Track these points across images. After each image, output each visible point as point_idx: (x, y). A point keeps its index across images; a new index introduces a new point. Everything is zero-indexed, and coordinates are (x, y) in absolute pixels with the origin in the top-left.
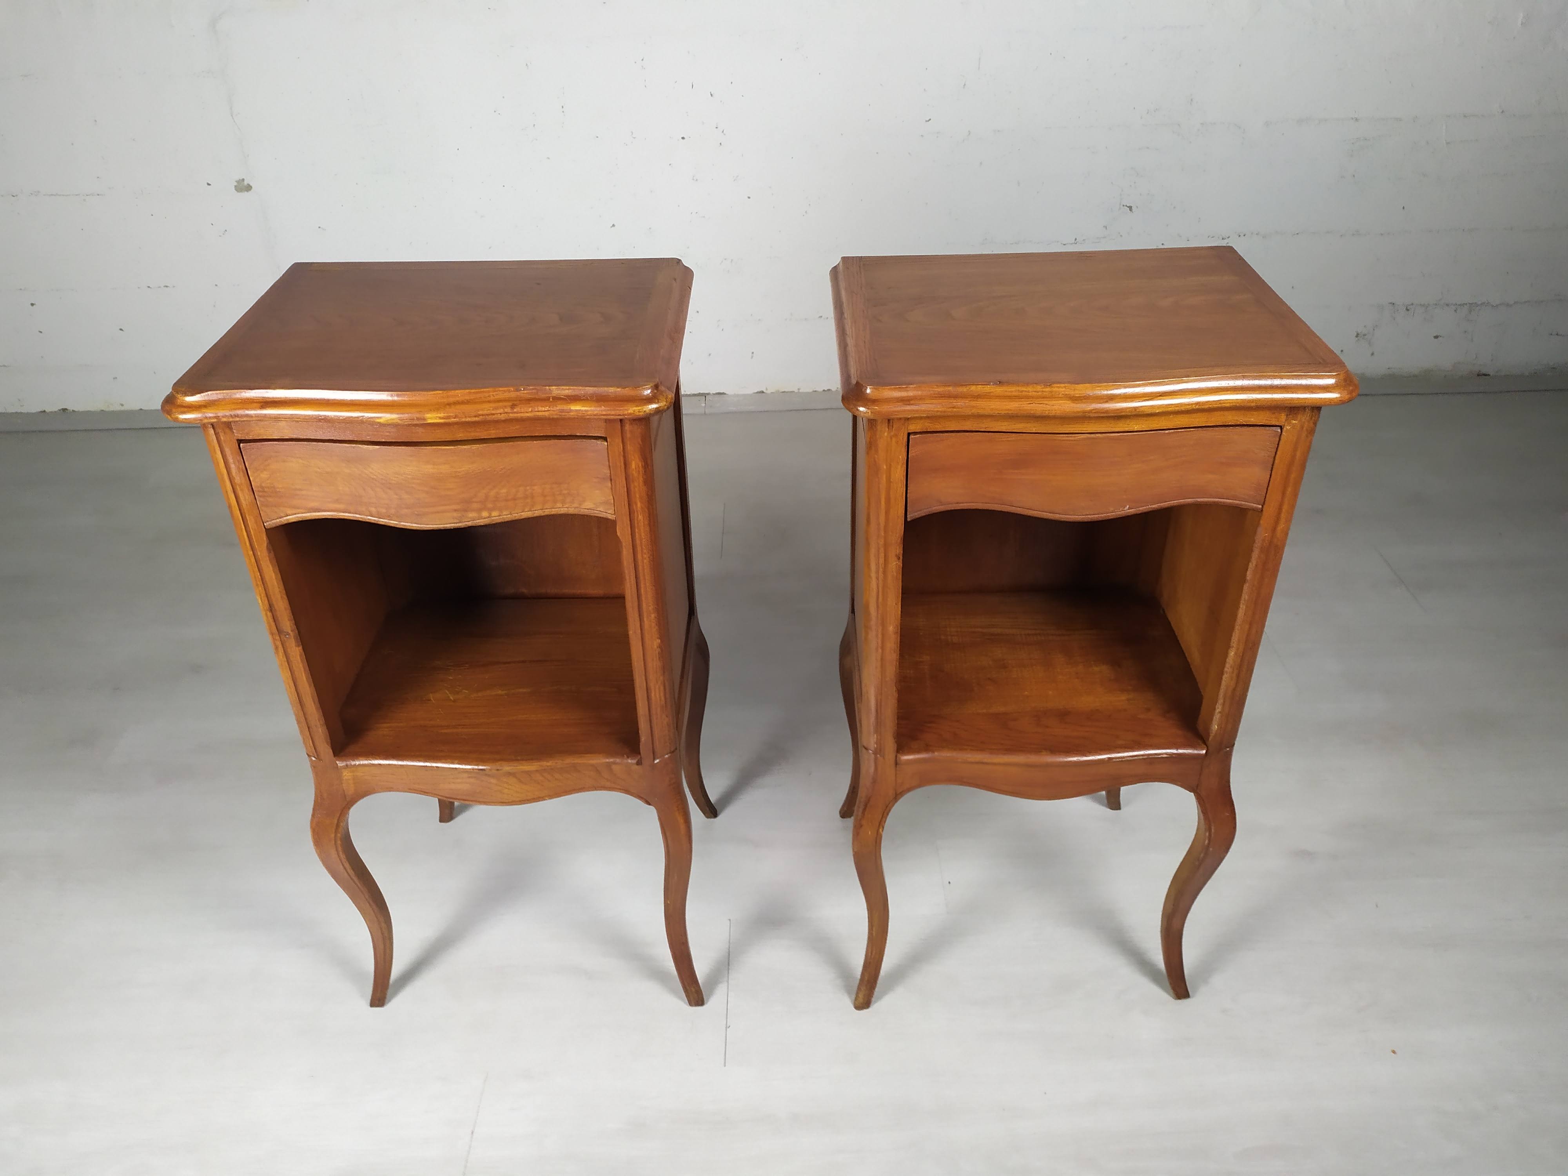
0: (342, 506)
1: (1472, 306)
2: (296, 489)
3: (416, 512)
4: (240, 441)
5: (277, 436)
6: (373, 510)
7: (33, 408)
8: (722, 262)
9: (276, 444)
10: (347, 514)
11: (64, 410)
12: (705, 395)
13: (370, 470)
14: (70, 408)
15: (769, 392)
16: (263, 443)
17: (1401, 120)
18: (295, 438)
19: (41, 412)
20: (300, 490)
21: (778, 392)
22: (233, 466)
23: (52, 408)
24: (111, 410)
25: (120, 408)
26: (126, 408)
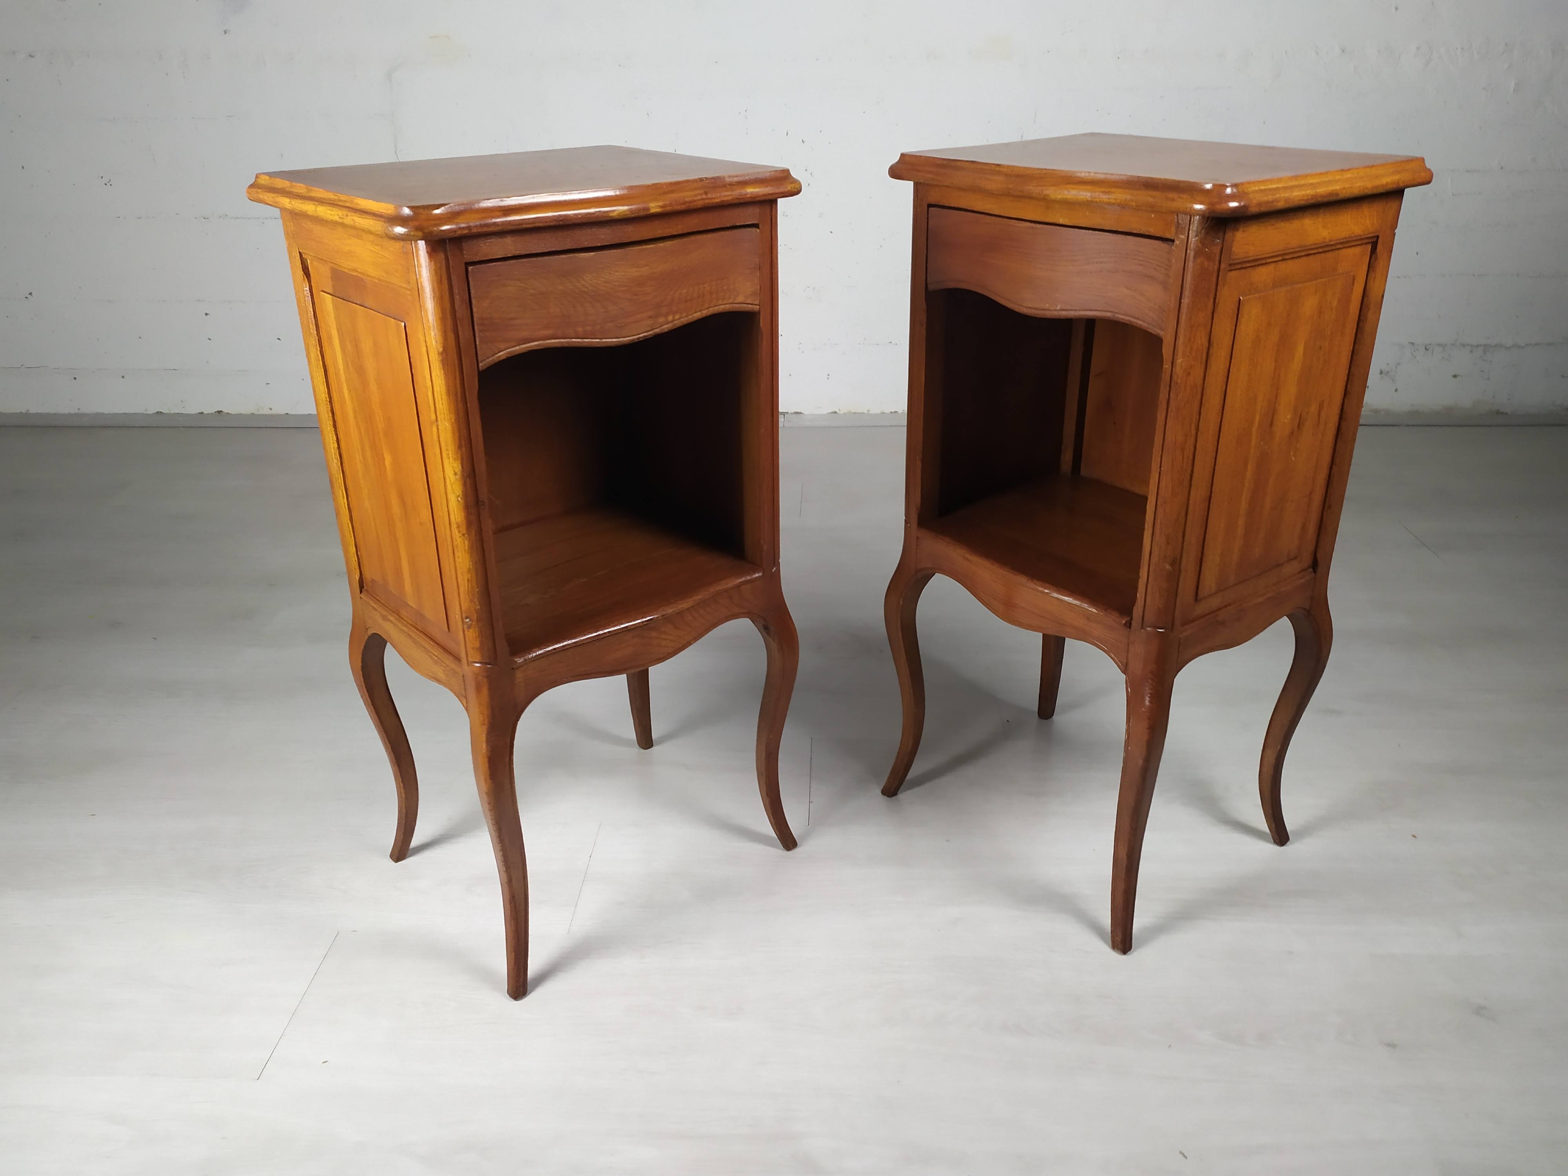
0: (549, 332)
1: (1486, 348)
2: (511, 319)
3: (618, 325)
4: (468, 264)
5: (501, 255)
6: (580, 329)
7: (193, 410)
8: (805, 289)
9: (500, 265)
10: (553, 341)
11: (220, 412)
13: (583, 282)
14: (225, 411)
15: (841, 412)
16: (488, 265)
18: (517, 255)
19: (200, 413)
20: (515, 319)
21: (850, 412)
22: (457, 297)
23: (209, 410)
24: (260, 413)
25: (269, 412)
26: (273, 412)
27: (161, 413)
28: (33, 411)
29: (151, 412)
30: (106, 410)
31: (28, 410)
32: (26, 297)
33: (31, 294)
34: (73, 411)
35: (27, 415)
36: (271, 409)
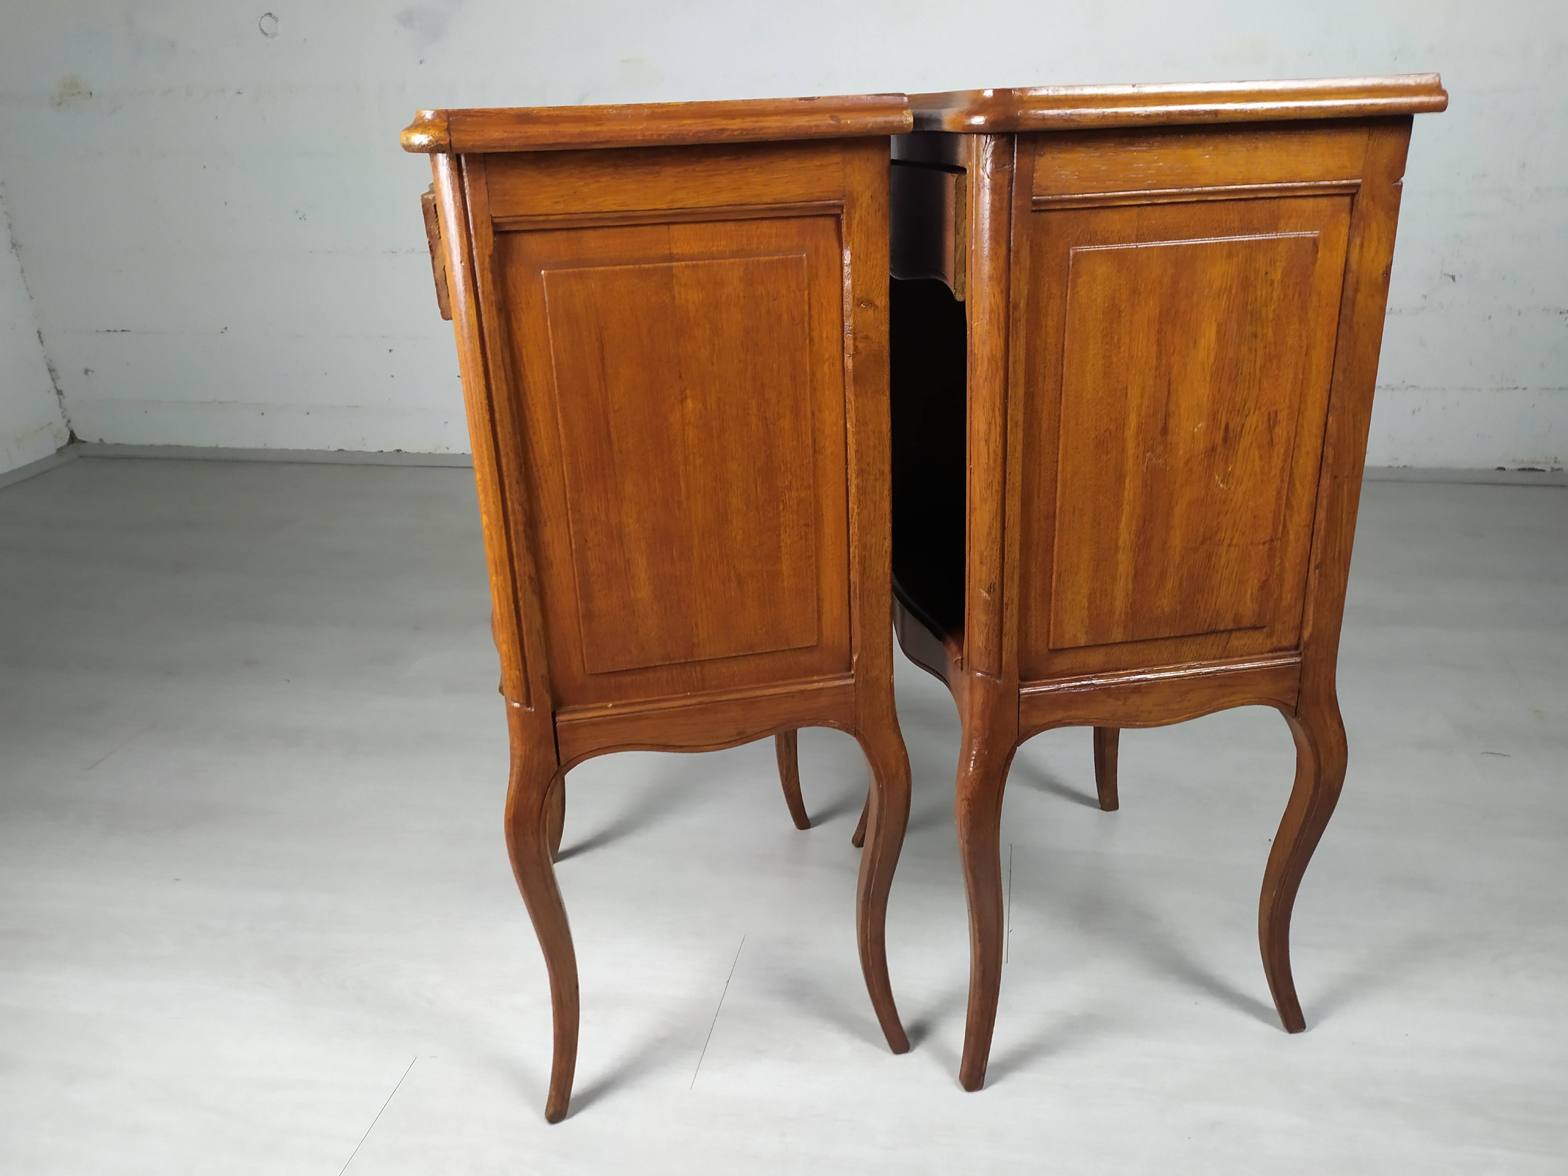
7: (372, 447)
11: (399, 451)
14: (404, 450)
19: (380, 452)
23: (389, 447)
24: (438, 452)
25: (445, 451)
26: (451, 451)
27: (342, 450)
28: (222, 445)
29: (333, 449)
30: (290, 446)
31: (217, 445)
32: (222, 332)
33: (226, 328)
34: (260, 446)
35: (216, 449)
36: (448, 449)
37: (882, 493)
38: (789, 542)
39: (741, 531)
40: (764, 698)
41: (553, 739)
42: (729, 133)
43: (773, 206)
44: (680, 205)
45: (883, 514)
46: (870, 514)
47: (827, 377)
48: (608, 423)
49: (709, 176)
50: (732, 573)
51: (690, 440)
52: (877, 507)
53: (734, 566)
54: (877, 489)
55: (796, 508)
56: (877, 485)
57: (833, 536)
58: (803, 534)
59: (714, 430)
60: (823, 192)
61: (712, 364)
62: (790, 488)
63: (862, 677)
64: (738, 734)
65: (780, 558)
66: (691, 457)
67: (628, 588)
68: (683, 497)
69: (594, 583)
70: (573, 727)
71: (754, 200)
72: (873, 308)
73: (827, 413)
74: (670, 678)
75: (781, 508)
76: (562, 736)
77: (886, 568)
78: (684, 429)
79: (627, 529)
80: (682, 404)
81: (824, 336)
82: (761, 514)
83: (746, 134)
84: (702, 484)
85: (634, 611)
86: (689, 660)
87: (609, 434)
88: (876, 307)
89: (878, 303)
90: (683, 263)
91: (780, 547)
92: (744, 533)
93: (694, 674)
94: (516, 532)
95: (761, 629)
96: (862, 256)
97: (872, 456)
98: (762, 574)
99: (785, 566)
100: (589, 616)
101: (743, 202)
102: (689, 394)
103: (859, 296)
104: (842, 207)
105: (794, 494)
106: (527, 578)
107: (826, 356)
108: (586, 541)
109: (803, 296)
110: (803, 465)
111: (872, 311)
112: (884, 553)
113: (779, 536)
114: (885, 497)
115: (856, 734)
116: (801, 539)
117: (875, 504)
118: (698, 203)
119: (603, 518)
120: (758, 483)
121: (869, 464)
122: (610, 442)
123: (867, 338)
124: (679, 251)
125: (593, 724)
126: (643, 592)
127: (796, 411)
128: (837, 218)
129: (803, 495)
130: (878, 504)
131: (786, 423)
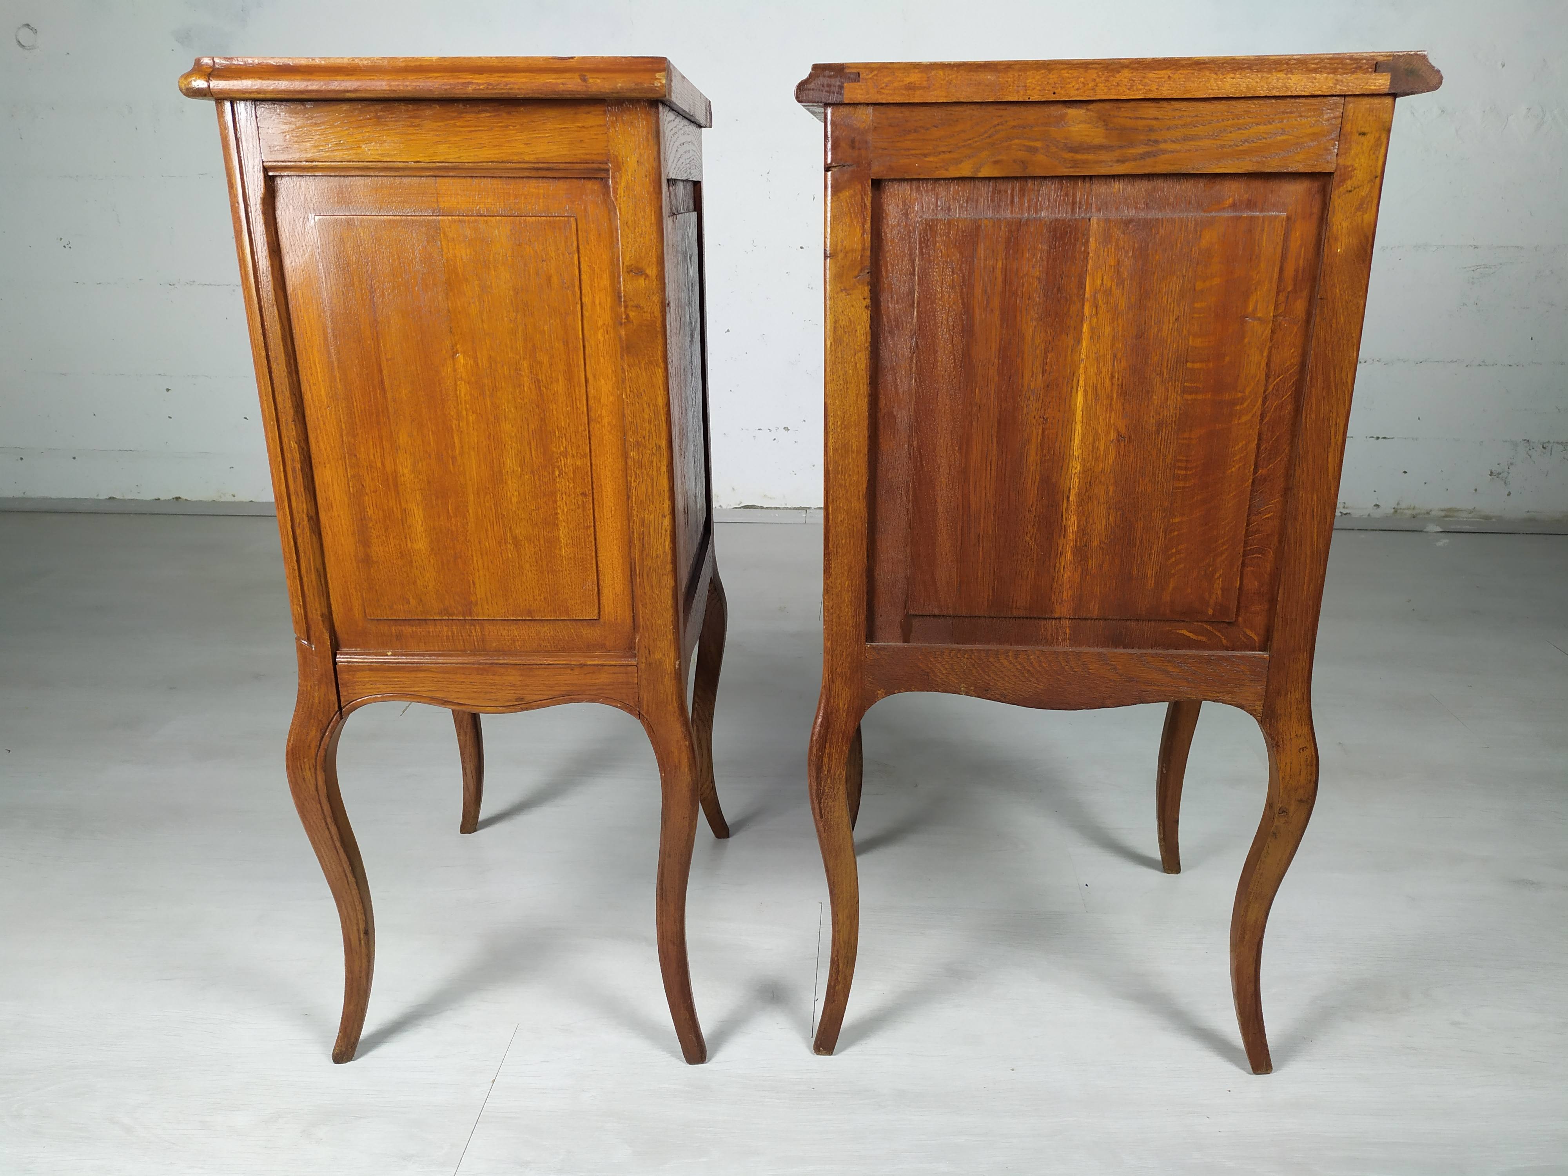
7: (149, 495)
12: (805, 509)
17: (1522, 248)
19: (156, 499)
24: (222, 499)
25: (232, 499)
27: (114, 498)
29: (103, 497)
30: (53, 494)
34: (18, 494)
36: (234, 496)
37: (659, 469)
38: (566, 510)
39: (516, 493)
40: (543, 666)
41: (334, 679)
42: (474, 87)
43: (536, 165)
44: (442, 159)
45: (662, 491)
46: (647, 490)
47: (602, 344)
48: (380, 371)
49: (471, 131)
50: (509, 535)
51: (463, 395)
52: (655, 484)
53: (510, 528)
54: (655, 464)
55: (572, 475)
56: (654, 460)
57: (613, 508)
58: (580, 503)
59: (487, 387)
60: (587, 154)
61: (482, 321)
62: (565, 454)
63: (644, 658)
64: (517, 700)
65: (558, 525)
66: (464, 413)
67: (406, 538)
68: (457, 452)
69: (371, 528)
70: (352, 668)
71: (515, 158)
72: (644, 276)
73: (603, 382)
74: (450, 634)
75: (557, 473)
76: (343, 677)
77: (667, 547)
78: (456, 384)
79: (402, 478)
80: (453, 359)
81: (597, 302)
82: (536, 478)
83: (491, 89)
84: (476, 441)
85: (411, 562)
86: (467, 618)
87: (382, 382)
88: (647, 276)
89: (648, 271)
90: (450, 218)
91: (557, 514)
92: (519, 494)
93: (474, 634)
94: (294, 470)
95: (540, 595)
96: (630, 222)
97: (647, 429)
98: (539, 540)
99: (563, 534)
100: (367, 561)
101: (505, 159)
102: (460, 350)
103: (629, 264)
104: (607, 170)
105: (570, 461)
106: (305, 516)
107: (600, 323)
108: (363, 486)
109: (572, 258)
110: (578, 432)
111: (643, 279)
112: (663, 532)
113: (555, 502)
114: (662, 473)
115: (640, 716)
116: (579, 508)
117: (653, 479)
118: (460, 157)
119: (379, 465)
120: (533, 447)
121: (644, 438)
122: (384, 390)
123: (637, 307)
124: (447, 205)
125: (371, 669)
126: (421, 544)
127: (569, 377)
128: (604, 180)
129: (579, 463)
130: (655, 479)
131: (560, 387)
